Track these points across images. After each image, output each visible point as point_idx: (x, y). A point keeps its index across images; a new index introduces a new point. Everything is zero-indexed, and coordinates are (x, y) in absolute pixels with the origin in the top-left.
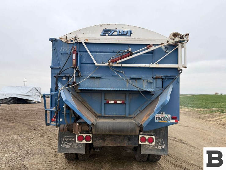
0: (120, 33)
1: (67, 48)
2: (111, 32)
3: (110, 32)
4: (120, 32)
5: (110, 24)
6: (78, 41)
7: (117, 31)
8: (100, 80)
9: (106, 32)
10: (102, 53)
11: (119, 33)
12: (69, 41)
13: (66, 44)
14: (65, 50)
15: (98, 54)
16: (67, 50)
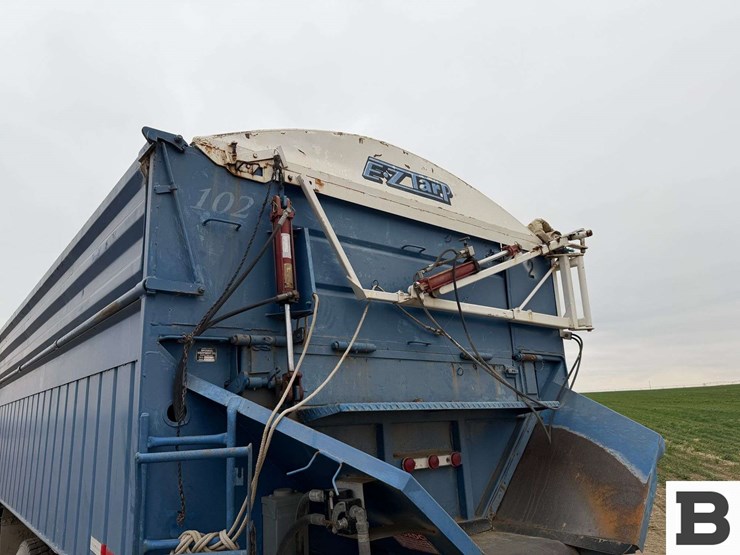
0: (422, 186)
1: (232, 200)
2: (393, 174)
3: (390, 172)
4: (421, 181)
5: (387, 142)
6: (287, 180)
7: (410, 176)
8: (370, 362)
9: (378, 171)
10: (365, 249)
11: (419, 184)
12: (243, 168)
13: (228, 178)
14: (221, 206)
15: (354, 250)
16: (233, 209)
